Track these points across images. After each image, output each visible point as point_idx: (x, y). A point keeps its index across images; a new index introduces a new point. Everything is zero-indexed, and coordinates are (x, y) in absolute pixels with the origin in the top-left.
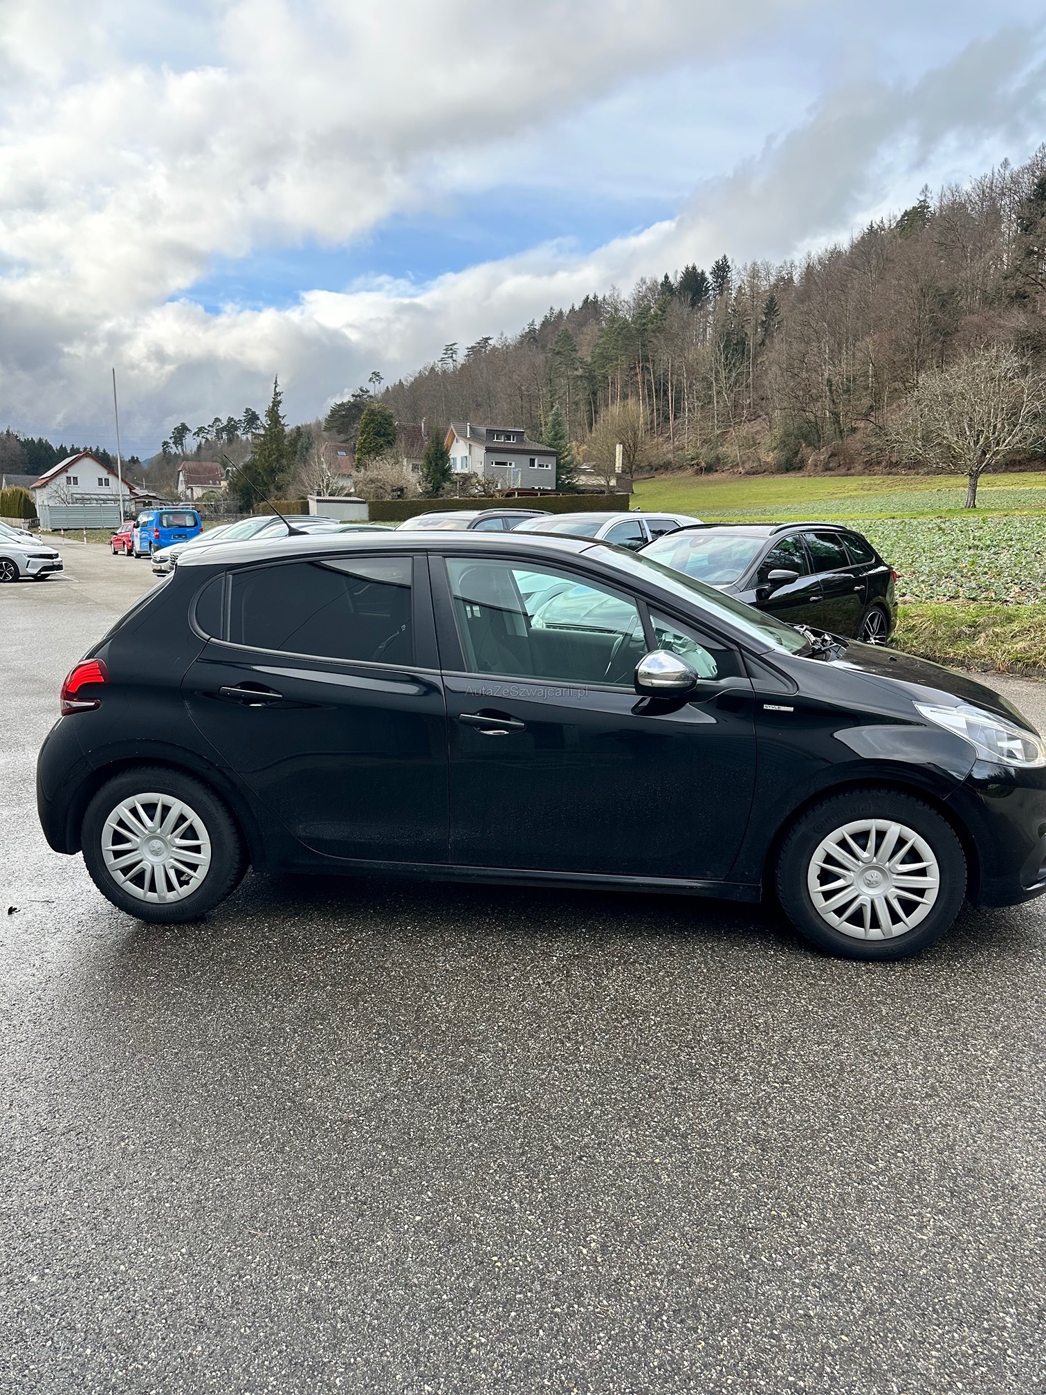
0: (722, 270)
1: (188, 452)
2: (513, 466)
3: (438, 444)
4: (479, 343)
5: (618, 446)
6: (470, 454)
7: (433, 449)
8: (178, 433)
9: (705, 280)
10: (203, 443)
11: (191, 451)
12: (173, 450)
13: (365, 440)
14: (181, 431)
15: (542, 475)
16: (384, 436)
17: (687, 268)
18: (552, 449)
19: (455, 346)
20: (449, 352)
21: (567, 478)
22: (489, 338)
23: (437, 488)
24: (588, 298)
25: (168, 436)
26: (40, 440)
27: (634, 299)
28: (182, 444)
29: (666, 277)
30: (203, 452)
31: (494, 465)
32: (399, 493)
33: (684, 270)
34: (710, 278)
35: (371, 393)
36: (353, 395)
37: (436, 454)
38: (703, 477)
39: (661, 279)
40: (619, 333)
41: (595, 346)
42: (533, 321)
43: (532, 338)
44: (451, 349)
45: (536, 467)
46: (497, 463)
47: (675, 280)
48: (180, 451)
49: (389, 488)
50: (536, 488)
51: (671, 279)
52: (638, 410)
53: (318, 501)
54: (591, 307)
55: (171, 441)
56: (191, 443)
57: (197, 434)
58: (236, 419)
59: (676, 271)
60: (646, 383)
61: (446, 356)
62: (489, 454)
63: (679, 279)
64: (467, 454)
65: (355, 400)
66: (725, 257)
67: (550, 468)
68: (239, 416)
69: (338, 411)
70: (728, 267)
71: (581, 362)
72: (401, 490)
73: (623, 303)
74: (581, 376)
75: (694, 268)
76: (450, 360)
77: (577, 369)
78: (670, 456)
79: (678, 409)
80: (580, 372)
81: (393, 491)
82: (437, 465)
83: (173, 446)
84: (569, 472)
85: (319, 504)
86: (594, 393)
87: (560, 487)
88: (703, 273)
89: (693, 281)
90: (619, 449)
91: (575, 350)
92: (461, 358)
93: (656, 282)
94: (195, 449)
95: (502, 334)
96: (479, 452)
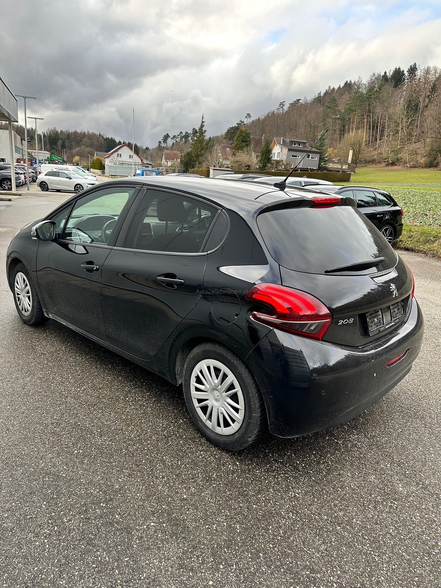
0: (413, 70)
1: (169, 146)
2: (300, 157)
3: (267, 146)
4: (295, 102)
5: (350, 151)
6: (281, 151)
7: (265, 148)
8: (165, 138)
9: (404, 74)
10: (175, 142)
11: (170, 146)
12: (163, 145)
13: (237, 144)
14: (167, 137)
15: (313, 162)
16: (245, 142)
17: (396, 69)
18: (318, 151)
19: (284, 103)
20: (281, 105)
21: (324, 164)
22: (300, 100)
23: (264, 166)
24: (347, 82)
25: (161, 139)
26: (112, 138)
27: (369, 83)
28: (166, 143)
29: (385, 73)
30: (174, 146)
31: (291, 157)
32: (248, 167)
33: (394, 69)
34: (406, 73)
35: (245, 123)
36: (237, 124)
37: (266, 151)
38: (390, 168)
39: (382, 74)
40: (358, 99)
41: (346, 105)
42: (320, 92)
43: (319, 100)
44: (282, 104)
45: (310, 158)
46: (292, 156)
47: (389, 74)
48: (165, 145)
49: (244, 165)
50: (309, 168)
51: (388, 74)
52: (363, 135)
53: (214, 169)
54: (348, 86)
55: (162, 141)
56: (170, 142)
57: (172, 138)
58: (189, 132)
59: (391, 70)
60: (369, 123)
61: (280, 107)
62: (290, 152)
63: (391, 74)
64: (280, 151)
65: (238, 126)
66: (415, 63)
67: (316, 159)
68: (190, 131)
69: (230, 130)
70: (416, 69)
71: (339, 112)
72: (249, 166)
73: (363, 85)
74: (338, 118)
75: (399, 69)
76: (281, 109)
77: (337, 115)
78: (375, 157)
79: (382, 135)
80: (338, 116)
81: (245, 166)
82: (266, 155)
83: (163, 143)
84: (325, 162)
85: (214, 171)
86: (344, 126)
87: (320, 168)
88: (403, 71)
89: (398, 75)
90: (351, 152)
91: (337, 106)
92: (286, 108)
93: (380, 75)
94: (171, 145)
95: (305, 98)
96: (285, 150)
